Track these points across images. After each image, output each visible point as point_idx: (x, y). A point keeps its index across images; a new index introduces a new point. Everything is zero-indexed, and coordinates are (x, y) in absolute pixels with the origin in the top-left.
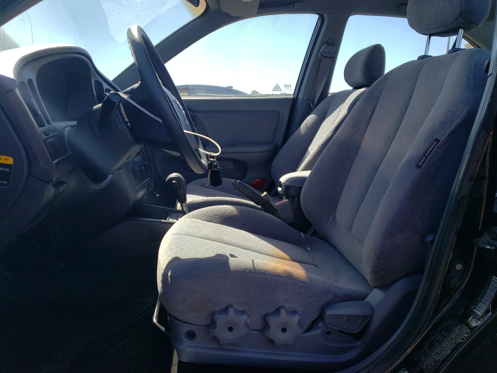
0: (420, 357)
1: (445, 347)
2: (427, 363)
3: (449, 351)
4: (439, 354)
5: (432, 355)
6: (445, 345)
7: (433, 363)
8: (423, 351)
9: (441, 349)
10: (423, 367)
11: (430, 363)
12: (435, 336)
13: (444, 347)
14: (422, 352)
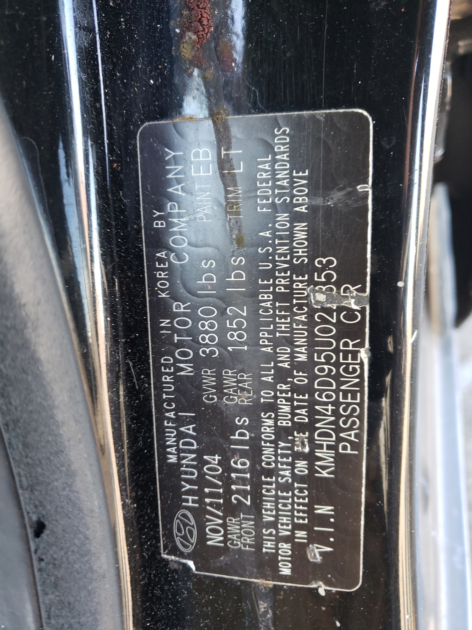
0: (202, 537)
1: (310, 357)
2: (286, 539)
3: (355, 355)
4: (310, 427)
5: (270, 473)
6: (290, 342)
7: (324, 510)
8: (189, 492)
9: (295, 389)
10: (285, 579)
11: (301, 527)
12: (180, 344)
13: (303, 358)
14: (191, 501)
